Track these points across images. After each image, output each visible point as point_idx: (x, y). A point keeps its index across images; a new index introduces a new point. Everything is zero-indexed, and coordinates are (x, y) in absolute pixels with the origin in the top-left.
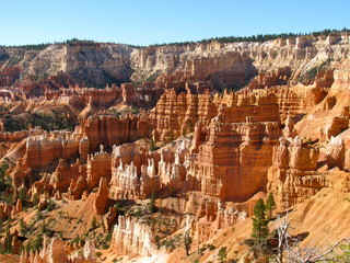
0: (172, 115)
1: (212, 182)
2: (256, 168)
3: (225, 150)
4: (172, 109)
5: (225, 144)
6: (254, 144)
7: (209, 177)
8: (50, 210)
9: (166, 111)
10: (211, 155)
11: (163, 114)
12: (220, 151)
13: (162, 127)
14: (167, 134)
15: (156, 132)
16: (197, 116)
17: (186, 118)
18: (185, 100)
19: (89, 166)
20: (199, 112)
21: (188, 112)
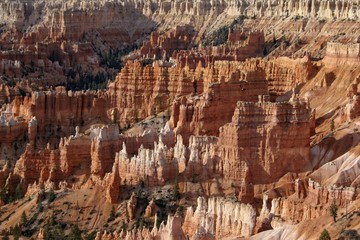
0: (136, 91)
1: (236, 165)
4: (136, 84)
6: (281, 124)
7: (232, 161)
8: (52, 200)
9: (129, 87)
10: (236, 137)
11: (125, 89)
13: (125, 105)
14: (131, 114)
15: (116, 111)
16: (168, 92)
17: (155, 95)
18: (151, 73)
19: (63, 152)
20: (170, 88)
21: (157, 88)
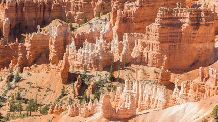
1: (158, 56)
2: (194, 45)
3: (169, 29)
5: (169, 25)
6: (192, 25)
7: (155, 52)
10: (158, 34)
12: (165, 31)
13: (76, 9)
14: (80, 16)
15: (69, 14)
17: (99, 2)
